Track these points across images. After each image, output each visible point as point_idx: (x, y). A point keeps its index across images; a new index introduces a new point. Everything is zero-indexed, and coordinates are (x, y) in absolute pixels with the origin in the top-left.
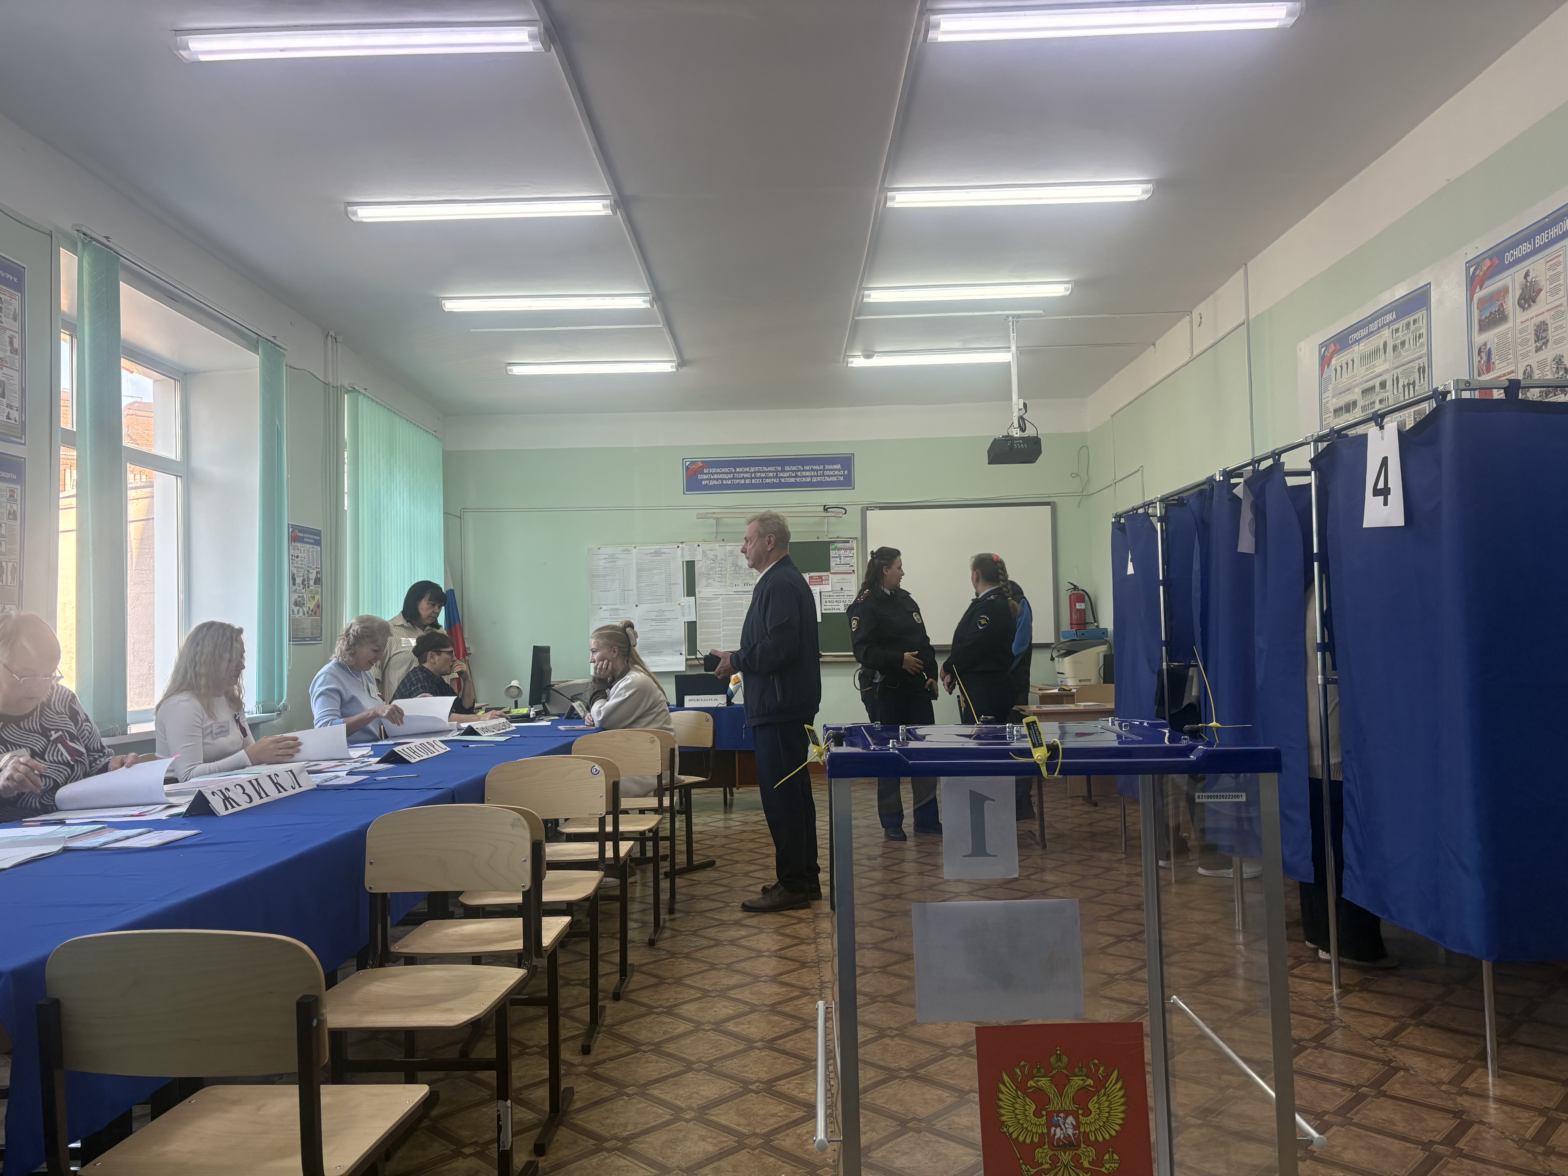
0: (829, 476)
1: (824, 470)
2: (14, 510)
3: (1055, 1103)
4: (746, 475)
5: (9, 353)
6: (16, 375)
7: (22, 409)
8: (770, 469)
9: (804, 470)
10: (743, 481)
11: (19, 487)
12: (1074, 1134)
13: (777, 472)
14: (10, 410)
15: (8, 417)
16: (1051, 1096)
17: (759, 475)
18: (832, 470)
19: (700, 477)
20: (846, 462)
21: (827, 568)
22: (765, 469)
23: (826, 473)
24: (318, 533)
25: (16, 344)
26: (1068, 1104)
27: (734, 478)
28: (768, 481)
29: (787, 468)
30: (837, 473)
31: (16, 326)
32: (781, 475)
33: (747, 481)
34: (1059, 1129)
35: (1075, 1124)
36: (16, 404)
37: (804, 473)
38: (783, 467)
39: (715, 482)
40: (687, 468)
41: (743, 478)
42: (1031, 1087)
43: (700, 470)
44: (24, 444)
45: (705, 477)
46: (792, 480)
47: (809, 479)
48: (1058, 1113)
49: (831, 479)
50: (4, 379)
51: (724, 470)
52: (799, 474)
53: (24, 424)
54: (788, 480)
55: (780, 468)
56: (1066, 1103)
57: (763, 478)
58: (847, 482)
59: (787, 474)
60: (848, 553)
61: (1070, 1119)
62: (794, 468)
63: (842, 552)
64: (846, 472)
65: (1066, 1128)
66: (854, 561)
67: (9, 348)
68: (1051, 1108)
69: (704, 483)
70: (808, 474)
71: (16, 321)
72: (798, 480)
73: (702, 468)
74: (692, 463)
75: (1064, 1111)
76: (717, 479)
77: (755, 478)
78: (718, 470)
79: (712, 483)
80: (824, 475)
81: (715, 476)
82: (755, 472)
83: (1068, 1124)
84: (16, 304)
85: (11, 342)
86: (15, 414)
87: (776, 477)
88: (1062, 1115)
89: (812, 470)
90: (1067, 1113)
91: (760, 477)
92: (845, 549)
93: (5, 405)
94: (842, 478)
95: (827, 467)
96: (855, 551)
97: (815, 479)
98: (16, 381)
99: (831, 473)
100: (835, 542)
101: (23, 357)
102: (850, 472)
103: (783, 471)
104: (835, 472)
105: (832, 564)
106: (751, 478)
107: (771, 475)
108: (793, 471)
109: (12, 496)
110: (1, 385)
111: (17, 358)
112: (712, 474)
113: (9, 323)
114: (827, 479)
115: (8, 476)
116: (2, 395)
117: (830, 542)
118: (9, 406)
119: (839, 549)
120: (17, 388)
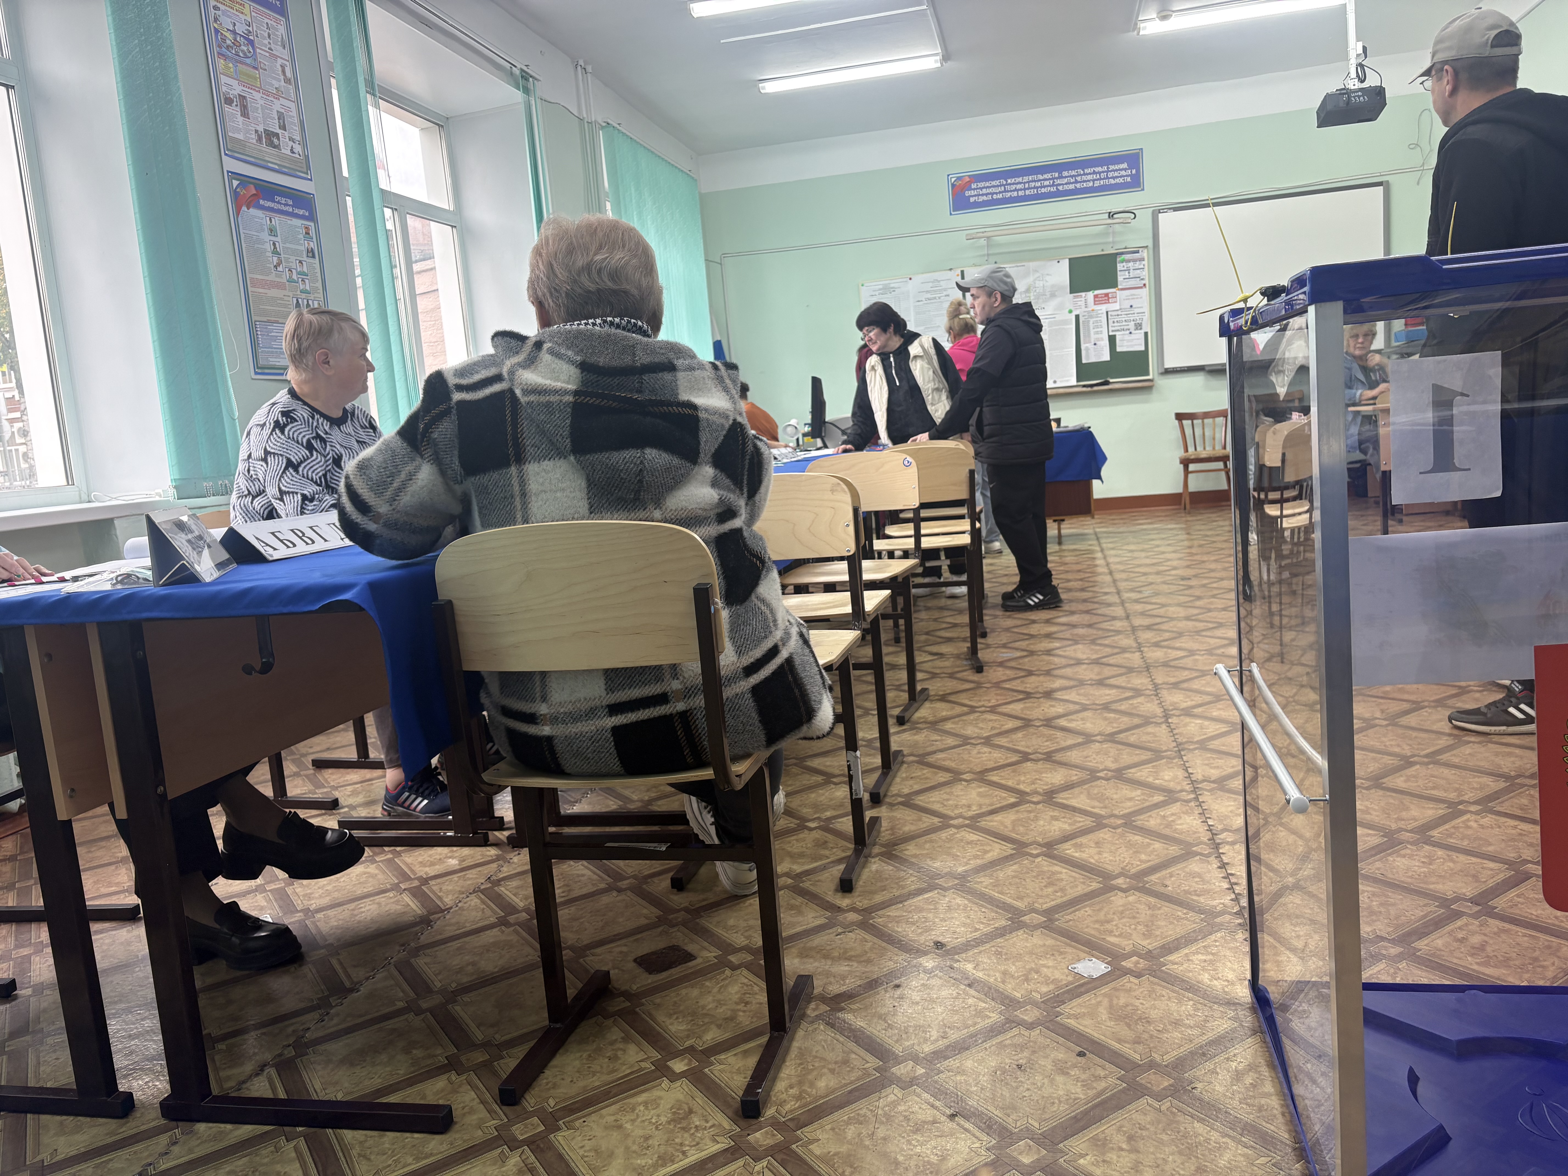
0: (1114, 178)
1: (1107, 172)
2: (312, 249)
4: (1019, 186)
5: (283, 83)
6: (293, 106)
7: (304, 143)
8: (1046, 176)
9: (1084, 174)
10: (1015, 194)
11: (312, 224)
13: (1053, 179)
14: (293, 144)
15: (292, 151)
17: (1033, 184)
18: (1117, 170)
19: (967, 193)
20: (1133, 159)
21: (1114, 284)
22: (1040, 177)
23: (1110, 175)
25: (289, 74)
27: (1005, 191)
28: (1043, 190)
29: (1065, 174)
30: (1123, 173)
31: (285, 53)
32: (1059, 182)
33: (1021, 193)
36: (298, 137)
37: (1084, 178)
38: (1060, 173)
39: (985, 198)
40: (953, 185)
41: (1016, 190)
43: (967, 186)
44: (311, 181)
45: (973, 193)
46: (1072, 187)
47: (1091, 184)
49: (1117, 181)
50: (282, 111)
51: (994, 183)
52: (1079, 179)
53: (307, 157)
54: (1066, 187)
55: (1057, 175)
57: (1037, 188)
58: (1136, 183)
59: (1066, 180)
60: (1137, 265)
62: (1074, 173)
63: (1131, 264)
64: (1134, 171)
66: (1145, 274)
67: (282, 77)
69: (972, 200)
70: (1090, 177)
71: (284, 48)
72: (1078, 186)
73: (970, 182)
74: (959, 178)
76: (987, 195)
77: (1029, 188)
78: (987, 184)
79: (981, 199)
80: (1108, 178)
81: (984, 191)
82: (1028, 182)
84: (282, 30)
85: (284, 72)
86: (298, 148)
87: (1053, 185)
89: (1094, 173)
91: (1035, 187)
92: (1135, 261)
93: (287, 138)
94: (1129, 179)
95: (1112, 167)
96: (1145, 262)
97: (1097, 184)
98: (294, 113)
99: (1116, 174)
100: (1122, 253)
101: (297, 87)
102: (1138, 171)
103: (1061, 177)
104: (1121, 172)
105: (1120, 279)
106: (1025, 189)
107: (1047, 183)
108: (1072, 176)
109: (307, 233)
110: (281, 116)
111: (291, 88)
112: (981, 189)
113: (278, 50)
114: (1112, 181)
115: (301, 212)
116: (283, 127)
117: (1117, 254)
118: (291, 139)
119: (1128, 261)
120: (296, 120)
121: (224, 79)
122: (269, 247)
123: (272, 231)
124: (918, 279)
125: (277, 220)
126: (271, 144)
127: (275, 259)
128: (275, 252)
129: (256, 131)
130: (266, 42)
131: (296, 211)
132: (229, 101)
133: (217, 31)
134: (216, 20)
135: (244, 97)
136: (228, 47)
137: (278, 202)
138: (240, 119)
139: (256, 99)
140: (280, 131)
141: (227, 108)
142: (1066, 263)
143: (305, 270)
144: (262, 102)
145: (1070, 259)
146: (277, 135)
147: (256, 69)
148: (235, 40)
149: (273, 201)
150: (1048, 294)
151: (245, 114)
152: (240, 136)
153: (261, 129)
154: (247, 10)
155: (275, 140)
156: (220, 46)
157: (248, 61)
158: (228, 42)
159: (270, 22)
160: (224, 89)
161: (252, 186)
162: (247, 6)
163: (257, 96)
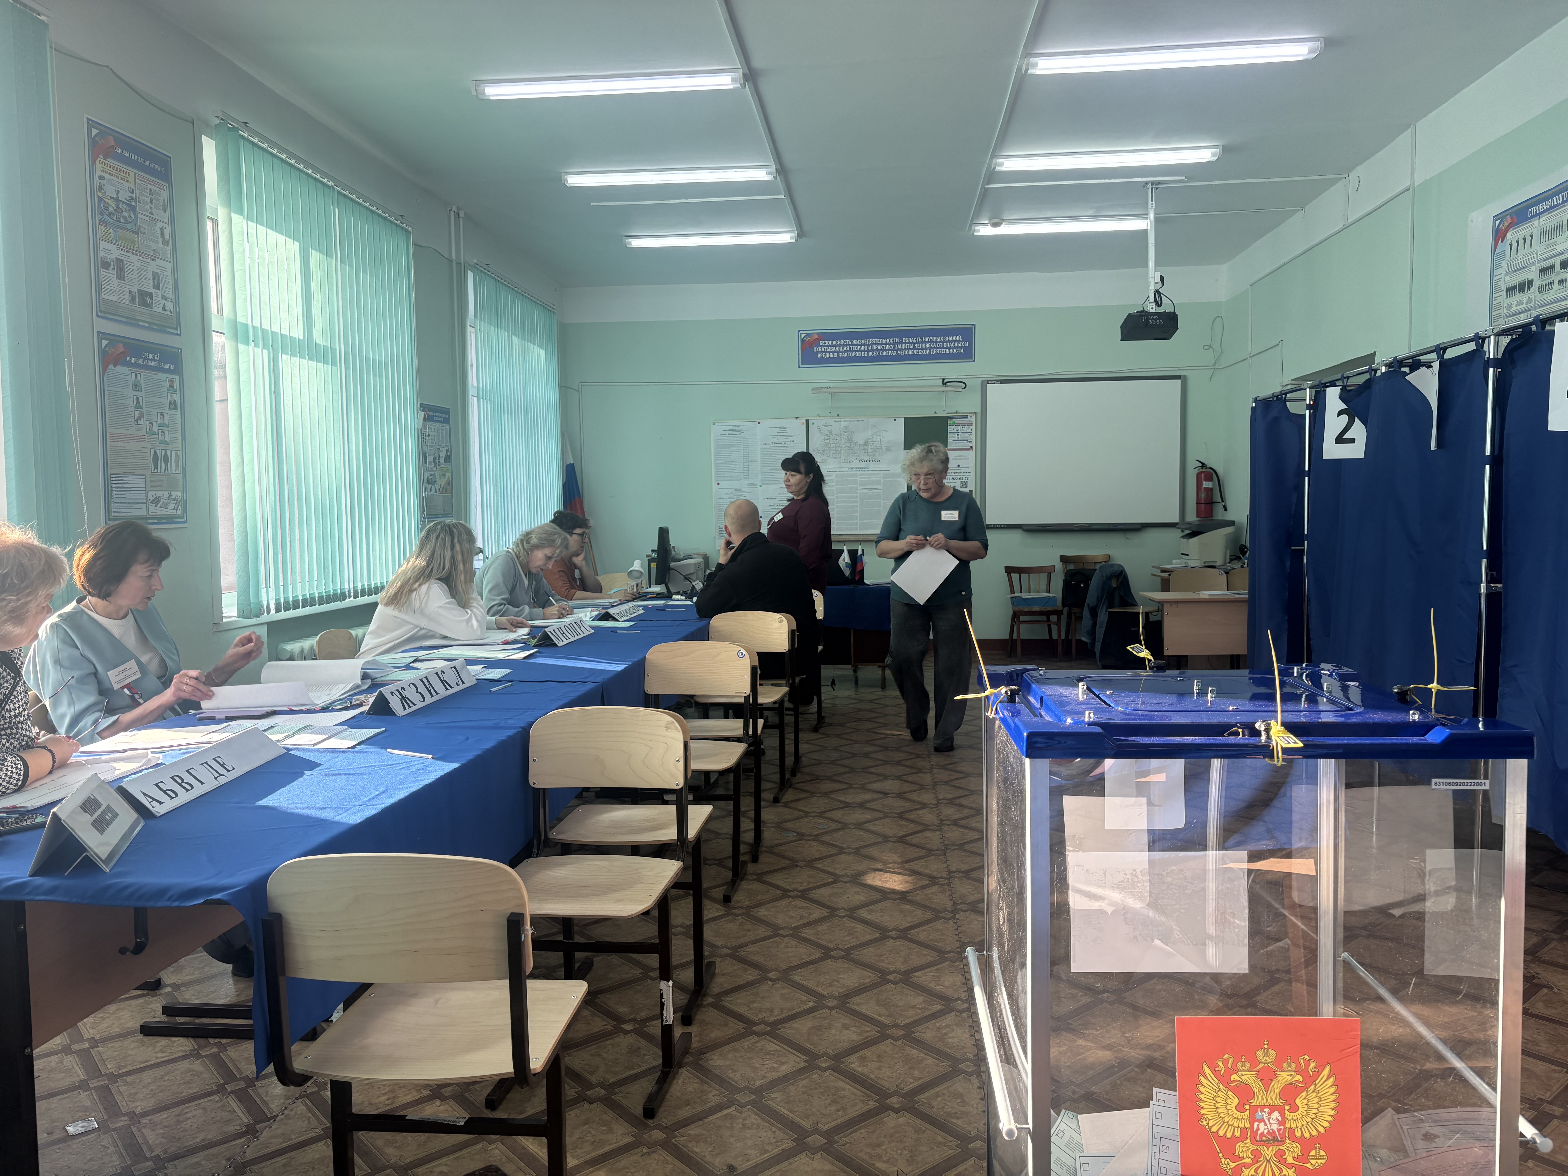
0: (949, 348)
1: (943, 342)
2: (175, 401)
3: (1260, 1098)
4: (863, 348)
5: (161, 245)
6: (168, 266)
7: (176, 300)
8: (888, 341)
9: (922, 342)
10: (859, 354)
11: (177, 377)
12: (1279, 1130)
13: (894, 344)
14: (165, 301)
15: (164, 309)
16: (1256, 1091)
17: (875, 347)
18: (951, 341)
19: (816, 349)
20: (967, 333)
22: (883, 341)
23: (946, 345)
24: (446, 411)
25: (167, 236)
26: (1274, 1099)
27: (850, 351)
28: (885, 353)
29: (905, 340)
30: (957, 344)
31: (166, 217)
32: (899, 347)
33: (864, 354)
34: (1263, 1123)
35: (1280, 1119)
36: (170, 295)
37: (922, 345)
38: (901, 339)
39: (831, 354)
40: (802, 340)
41: (859, 350)
42: (1235, 1081)
43: (816, 342)
44: (180, 335)
45: (820, 349)
46: (910, 352)
47: (928, 352)
48: (1262, 1108)
49: (951, 351)
50: (158, 271)
51: (840, 342)
52: (917, 346)
53: (178, 314)
54: (906, 352)
55: (897, 340)
56: (1271, 1098)
57: (879, 350)
58: (968, 354)
59: (905, 346)
60: (966, 429)
61: (1276, 1115)
62: (913, 340)
63: (960, 428)
64: (967, 344)
65: (1270, 1123)
66: (972, 437)
67: (160, 240)
68: (1255, 1102)
69: (819, 356)
70: (927, 345)
71: (165, 211)
72: (916, 352)
73: (818, 339)
74: (808, 335)
75: (1269, 1107)
76: (833, 352)
77: (872, 350)
78: (834, 343)
79: (828, 356)
80: (943, 347)
82: (872, 345)
83: (1273, 1119)
84: (164, 194)
85: (163, 234)
86: (170, 306)
87: (894, 350)
88: (1266, 1110)
89: (931, 342)
90: (1272, 1109)
91: (877, 350)
92: (964, 425)
93: (160, 297)
94: (962, 350)
95: (947, 338)
96: (973, 427)
97: (933, 352)
98: (169, 273)
99: (951, 345)
100: (953, 417)
101: (174, 248)
102: (970, 343)
103: (901, 343)
104: (955, 343)
105: (950, 440)
106: (868, 351)
107: (888, 347)
108: (911, 343)
109: (171, 386)
110: (156, 276)
111: (169, 250)
112: (829, 346)
113: (159, 214)
114: (947, 351)
115: (167, 366)
116: (157, 287)
117: (949, 417)
118: (164, 297)
119: (958, 425)
120: (170, 279)
121: (103, 245)
122: (132, 402)
123: (137, 387)
124: (766, 423)
125: (142, 376)
126: (145, 304)
127: (137, 413)
128: (138, 406)
129: (130, 292)
130: (148, 207)
131: (162, 365)
132: (106, 265)
133: (100, 199)
134: (100, 188)
135: (122, 261)
136: (110, 214)
137: (146, 359)
138: (116, 281)
139: (133, 261)
140: (153, 291)
141: (103, 272)
142: (902, 422)
143: (166, 421)
144: (138, 264)
145: (905, 418)
146: (150, 295)
147: (135, 233)
148: (118, 207)
149: (141, 358)
150: (884, 448)
151: (121, 276)
152: (114, 298)
153: (135, 289)
154: (131, 178)
155: (148, 300)
156: (102, 214)
157: (128, 226)
158: (111, 209)
159: (153, 188)
160: (102, 254)
161: (121, 345)
162: (132, 174)
163: (134, 258)
